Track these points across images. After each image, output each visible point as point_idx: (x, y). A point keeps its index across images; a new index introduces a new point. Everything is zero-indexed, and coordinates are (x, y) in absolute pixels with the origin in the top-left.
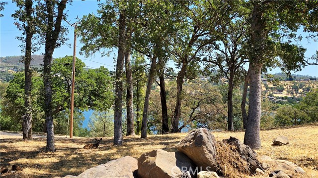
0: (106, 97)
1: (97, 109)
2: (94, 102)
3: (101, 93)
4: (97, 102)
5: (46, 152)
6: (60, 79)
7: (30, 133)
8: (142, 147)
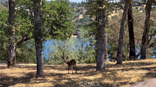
0: (67, 27)
1: (59, 38)
2: (56, 32)
3: (62, 23)
4: (59, 31)
5: (37, 77)
6: (25, 11)
7: (13, 61)
8: (125, 72)
